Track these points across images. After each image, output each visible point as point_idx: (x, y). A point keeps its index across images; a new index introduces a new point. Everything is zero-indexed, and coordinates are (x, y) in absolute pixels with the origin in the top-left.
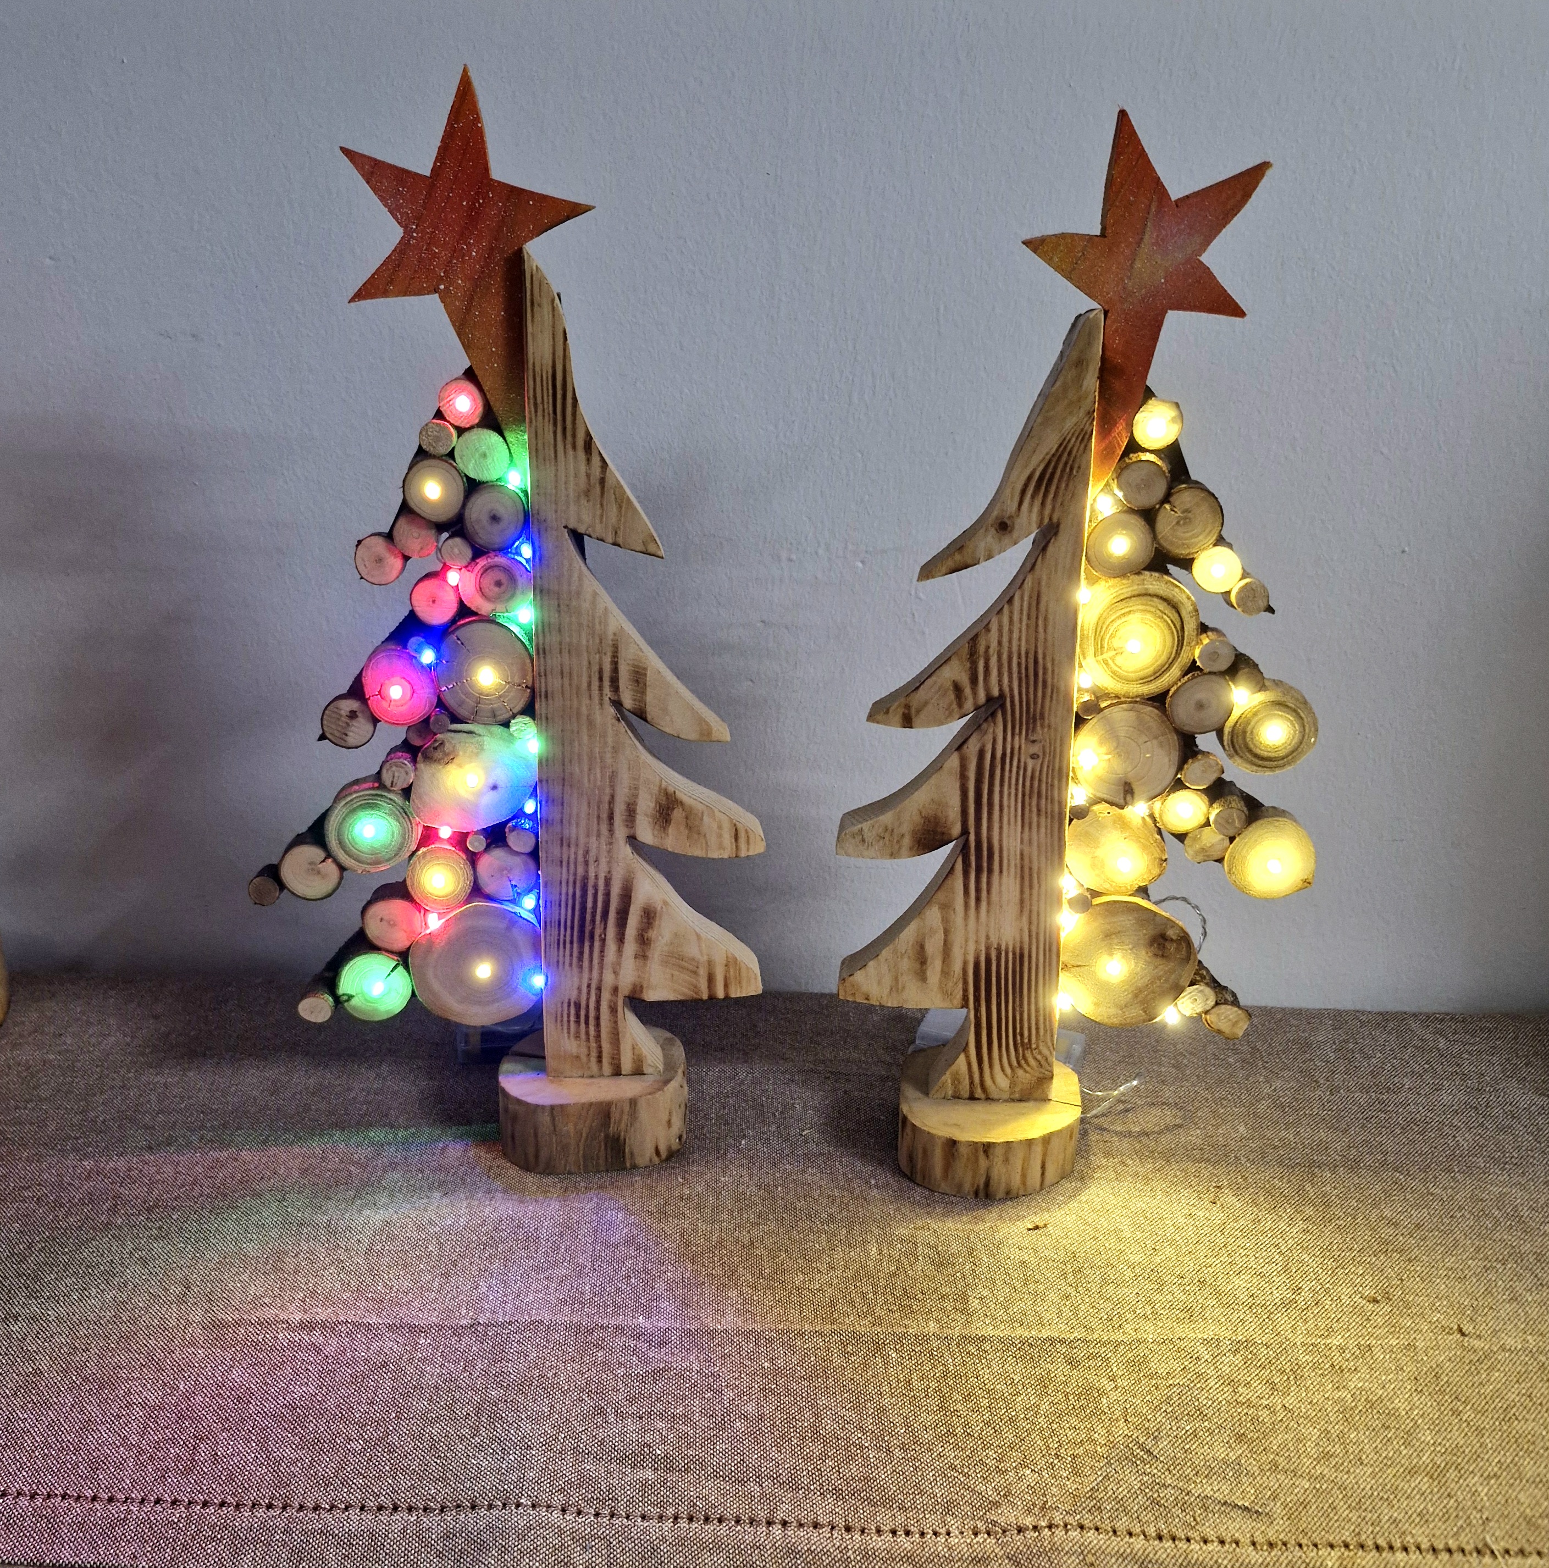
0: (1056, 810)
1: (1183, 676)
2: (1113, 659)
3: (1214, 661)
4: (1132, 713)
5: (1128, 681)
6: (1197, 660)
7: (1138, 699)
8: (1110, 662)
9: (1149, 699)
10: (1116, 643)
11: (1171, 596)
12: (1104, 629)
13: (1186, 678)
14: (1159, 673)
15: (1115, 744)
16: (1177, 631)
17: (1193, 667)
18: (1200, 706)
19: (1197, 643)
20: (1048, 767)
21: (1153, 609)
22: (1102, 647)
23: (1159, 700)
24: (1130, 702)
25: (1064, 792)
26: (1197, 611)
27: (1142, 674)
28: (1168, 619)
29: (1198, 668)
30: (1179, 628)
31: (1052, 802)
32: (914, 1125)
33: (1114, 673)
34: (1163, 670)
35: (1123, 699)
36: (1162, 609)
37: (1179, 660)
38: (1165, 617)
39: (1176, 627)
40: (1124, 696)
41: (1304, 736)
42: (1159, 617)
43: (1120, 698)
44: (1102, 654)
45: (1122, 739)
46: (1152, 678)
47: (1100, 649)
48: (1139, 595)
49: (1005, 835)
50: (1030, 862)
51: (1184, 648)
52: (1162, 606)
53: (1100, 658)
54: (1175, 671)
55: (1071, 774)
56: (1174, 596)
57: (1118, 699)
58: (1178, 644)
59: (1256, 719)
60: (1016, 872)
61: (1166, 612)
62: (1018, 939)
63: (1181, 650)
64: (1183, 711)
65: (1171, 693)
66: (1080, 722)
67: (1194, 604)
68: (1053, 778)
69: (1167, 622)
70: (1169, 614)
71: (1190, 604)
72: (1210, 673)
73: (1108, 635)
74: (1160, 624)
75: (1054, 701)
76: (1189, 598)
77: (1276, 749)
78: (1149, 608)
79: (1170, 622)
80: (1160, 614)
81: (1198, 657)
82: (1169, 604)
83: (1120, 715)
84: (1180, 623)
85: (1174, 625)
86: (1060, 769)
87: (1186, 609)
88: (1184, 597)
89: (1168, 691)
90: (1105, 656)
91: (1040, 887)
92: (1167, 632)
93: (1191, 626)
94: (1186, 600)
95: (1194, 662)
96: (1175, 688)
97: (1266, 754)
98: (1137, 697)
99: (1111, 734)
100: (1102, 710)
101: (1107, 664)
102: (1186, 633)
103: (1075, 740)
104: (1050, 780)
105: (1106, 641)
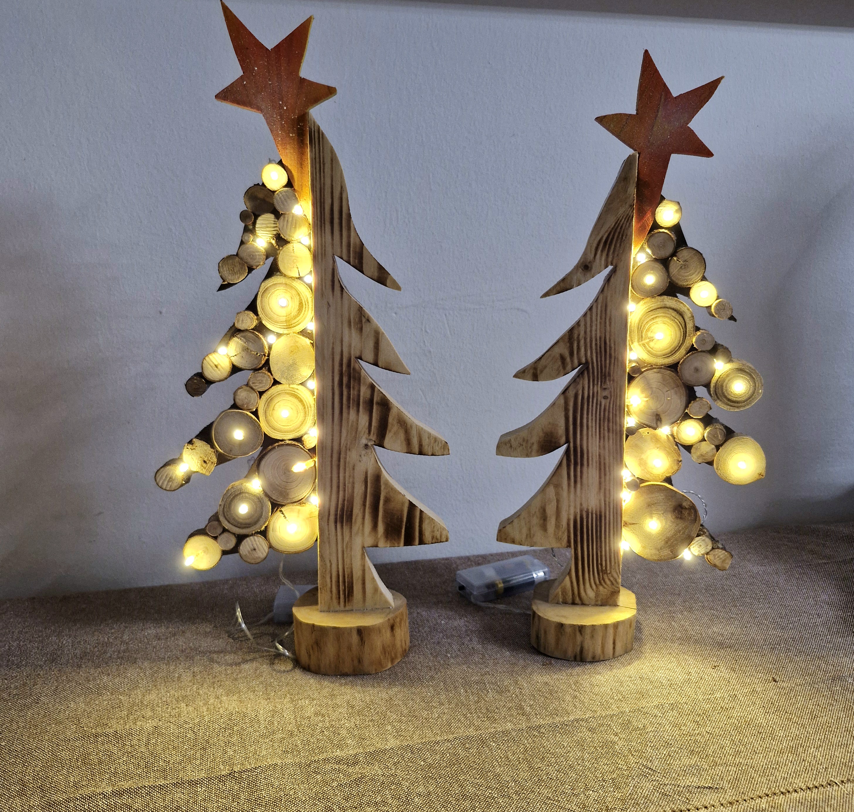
0: (618, 429)
1: (687, 354)
2: (648, 343)
3: (704, 344)
4: (659, 375)
5: (657, 356)
6: (694, 344)
7: (663, 367)
8: (647, 345)
9: (668, 367)
10: (650, 334)
11: (679, 308)
12: (642, 327)
13: (688, 354)
14: (673, 352)
15: (650, 392)
16: (683, 328)
17: (692, 349)
18: (697, 370)
19: (694, 335)
20: (613, 404)
21: (669, 316)
22: (642, 337)
23: (674, 367)
24: (658, 368)
25: (623, 419)
26: (693, 317)
27: (664, 352)
28: (677, 322)
29: (695, 349)
30: (683, 326)
31: (616, 425)
32: (539, 616)
33: (649, 351)
34: (676, 350)
35: (654, 367)
36: (674, 316)
37: (684, 344)
38: (676, 320)
39: (682, 326)
40: (655, 365)
41: (755, 389)
42: (672, 320)
43: (652, 366)
44: (642, 341)
45: (654, 389)
46: (670, 355)
47: (641, 338)
48: (661, 308)
49: (590, 444)
50: (604, 459)
51: (687, 338)
52: (674, 314)
53: (641, 343)
54: (683, 351)
55: (626, 409)
56: (680, 308)
57: (652, 367)
58: (684, 335)
59: (728, 378)
60: (596, 466)
61: (676, 317)
62: (598, 505)
63: (685, 339)
64: (688, 373)
65: (680, 363)
66: (631, 379)
67: (691, 313)
68: (616, 412)
69: (677, 323)
70: (678, 319)
71: (689, 313)
72: (701, 351)
73: (645, 331)
74: (673, 324)
75: (616, 366)
76: (688, 310)
77: (740, 396)
78: (667, 315)
79: (678, 323)
80: (673, 318)
81: (695, 342)
82: (677, 313)
83: (653, 376)
84: (684, 323)
85: (681, 325)
86: (620, 406)
87: (687, 316)
88: (686, 308)
89: (679, 362)
90: (643, 342)
91: (610, 474)
92: (677, 329)
93: (690, 326)
94: (687, 311)
95: (693, 345)
96: (683, 360)
97: (735, 399)
98: (662, 365)
99: (648, 387)
100: (642, 372)
101: (645, 347)
102: (688, 329)
103: (628, 390)
104: (614, 413)
105: (644, 333)
